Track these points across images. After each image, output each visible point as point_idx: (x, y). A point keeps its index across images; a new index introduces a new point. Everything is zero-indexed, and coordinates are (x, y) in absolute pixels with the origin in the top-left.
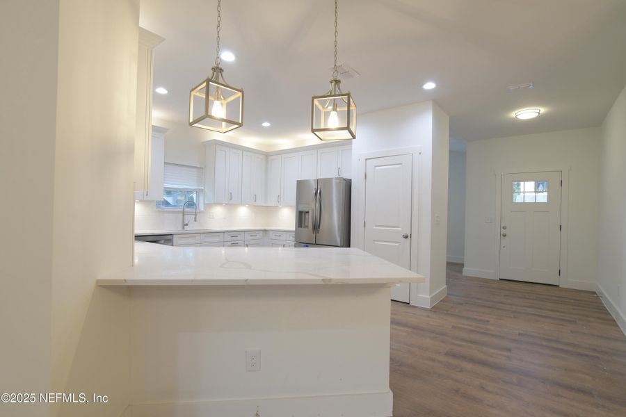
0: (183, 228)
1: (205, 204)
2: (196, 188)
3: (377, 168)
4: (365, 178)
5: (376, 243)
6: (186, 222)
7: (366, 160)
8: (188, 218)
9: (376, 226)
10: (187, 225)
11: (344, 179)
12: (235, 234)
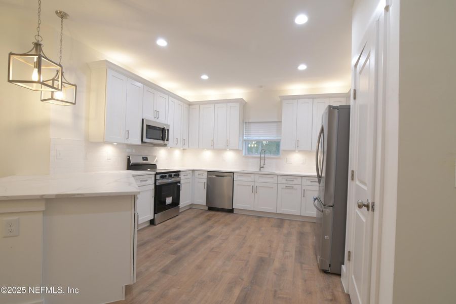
0: (260, 170)
4: (355, 98)
7: (356, 67)
9: (358, 180)
10: (263, 167)
12: (290, 178)
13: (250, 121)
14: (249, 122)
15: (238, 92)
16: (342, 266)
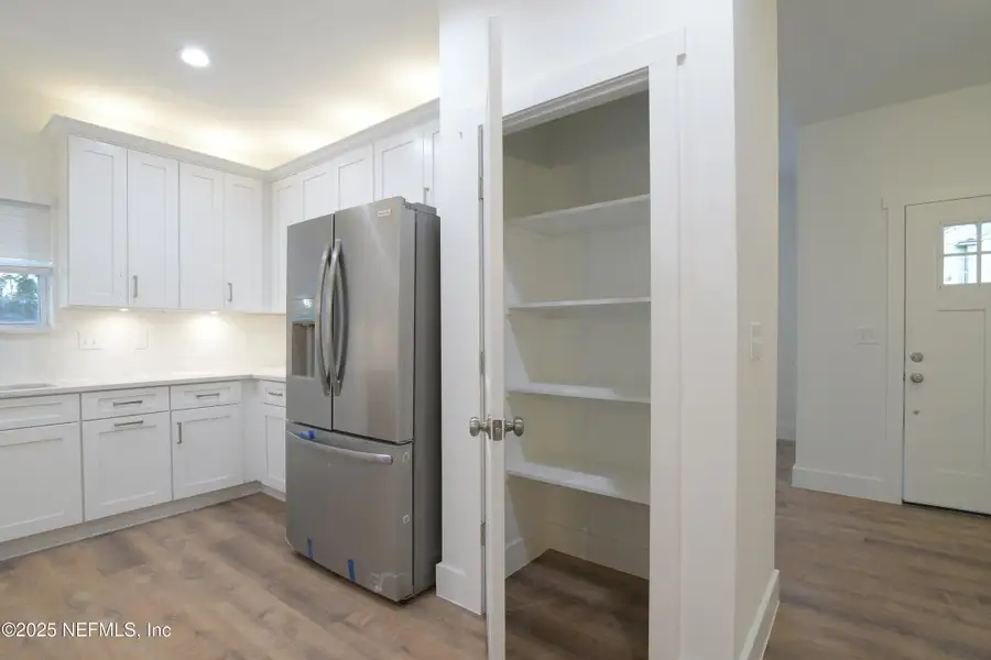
1: (59, 310)
4: (481, 199)
12: (128, 396)
16: (439, 566)
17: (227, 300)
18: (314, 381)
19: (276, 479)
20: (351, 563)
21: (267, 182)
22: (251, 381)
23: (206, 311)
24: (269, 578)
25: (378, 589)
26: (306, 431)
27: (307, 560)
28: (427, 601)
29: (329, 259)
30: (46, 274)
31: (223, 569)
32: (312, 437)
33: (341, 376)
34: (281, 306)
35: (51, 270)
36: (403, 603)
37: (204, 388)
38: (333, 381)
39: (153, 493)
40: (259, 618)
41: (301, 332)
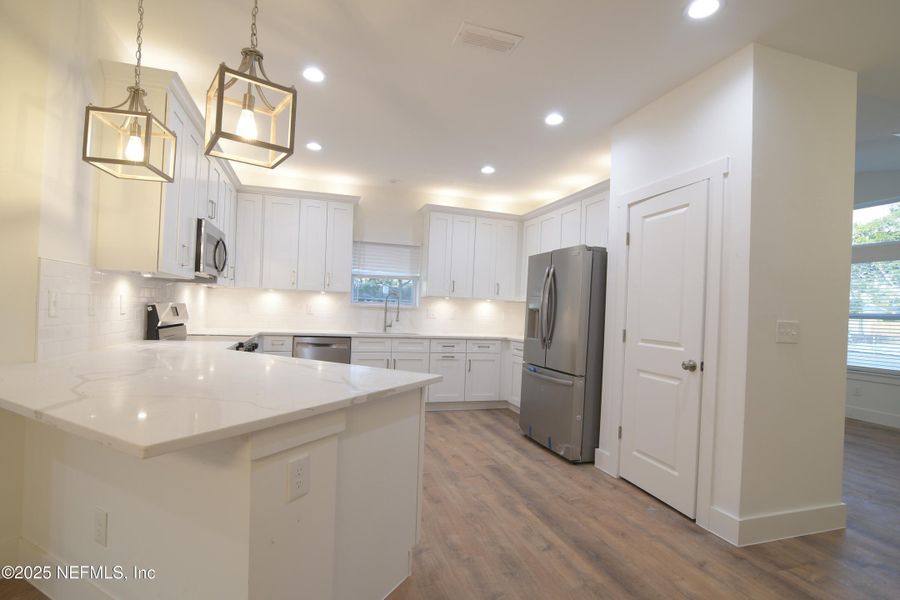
0: (385, 330)
1: (421, 298)
2: (409, 275)
3: (648, 220)
4: (628, 243)
5: (642, 375)
6: (388, 323)
7: (630, 206)
8: (392, 316)
9: (643, 340)
10: (390, 326)
11: (589, 249)
12: (449, 342)
13: (365, 240)
14: (362, 242)
15: (342, 183)
16: (597, 450)
17: (496, 294)
18: (538, 340)
19: (515, 399)
20: (550, 440)
21: (520, 223)
22: (506, 341)
23: (484, 300)
24: (510, 441)
25: (562, 453)
26: (532, 368)
27: (528, 438)
28: (589, 467)
29: (548, 275)
30: (416, 279)
31: (488, 434)
32: (535, 371)
33: (551, 339)
34: (524, 298)
35: (418, 278)
36: (574, 463)
37: (482, 342)
38: (547, 342)
39: (456, 396)
40: (504, 452)
41: (532, 314)
